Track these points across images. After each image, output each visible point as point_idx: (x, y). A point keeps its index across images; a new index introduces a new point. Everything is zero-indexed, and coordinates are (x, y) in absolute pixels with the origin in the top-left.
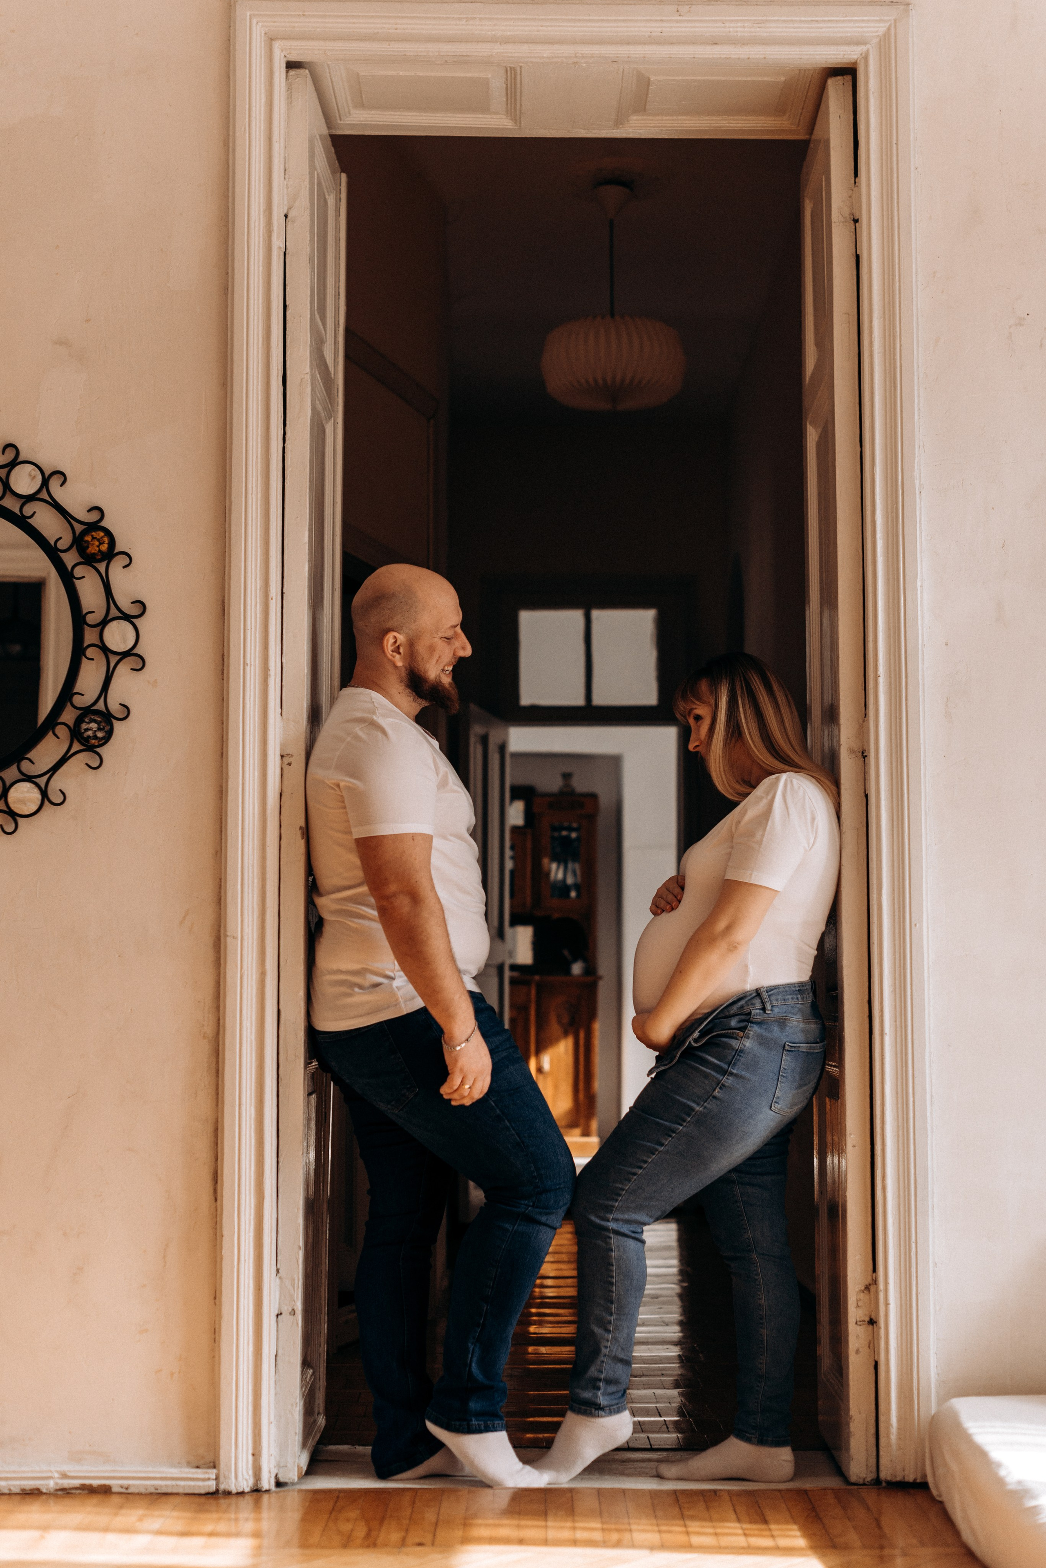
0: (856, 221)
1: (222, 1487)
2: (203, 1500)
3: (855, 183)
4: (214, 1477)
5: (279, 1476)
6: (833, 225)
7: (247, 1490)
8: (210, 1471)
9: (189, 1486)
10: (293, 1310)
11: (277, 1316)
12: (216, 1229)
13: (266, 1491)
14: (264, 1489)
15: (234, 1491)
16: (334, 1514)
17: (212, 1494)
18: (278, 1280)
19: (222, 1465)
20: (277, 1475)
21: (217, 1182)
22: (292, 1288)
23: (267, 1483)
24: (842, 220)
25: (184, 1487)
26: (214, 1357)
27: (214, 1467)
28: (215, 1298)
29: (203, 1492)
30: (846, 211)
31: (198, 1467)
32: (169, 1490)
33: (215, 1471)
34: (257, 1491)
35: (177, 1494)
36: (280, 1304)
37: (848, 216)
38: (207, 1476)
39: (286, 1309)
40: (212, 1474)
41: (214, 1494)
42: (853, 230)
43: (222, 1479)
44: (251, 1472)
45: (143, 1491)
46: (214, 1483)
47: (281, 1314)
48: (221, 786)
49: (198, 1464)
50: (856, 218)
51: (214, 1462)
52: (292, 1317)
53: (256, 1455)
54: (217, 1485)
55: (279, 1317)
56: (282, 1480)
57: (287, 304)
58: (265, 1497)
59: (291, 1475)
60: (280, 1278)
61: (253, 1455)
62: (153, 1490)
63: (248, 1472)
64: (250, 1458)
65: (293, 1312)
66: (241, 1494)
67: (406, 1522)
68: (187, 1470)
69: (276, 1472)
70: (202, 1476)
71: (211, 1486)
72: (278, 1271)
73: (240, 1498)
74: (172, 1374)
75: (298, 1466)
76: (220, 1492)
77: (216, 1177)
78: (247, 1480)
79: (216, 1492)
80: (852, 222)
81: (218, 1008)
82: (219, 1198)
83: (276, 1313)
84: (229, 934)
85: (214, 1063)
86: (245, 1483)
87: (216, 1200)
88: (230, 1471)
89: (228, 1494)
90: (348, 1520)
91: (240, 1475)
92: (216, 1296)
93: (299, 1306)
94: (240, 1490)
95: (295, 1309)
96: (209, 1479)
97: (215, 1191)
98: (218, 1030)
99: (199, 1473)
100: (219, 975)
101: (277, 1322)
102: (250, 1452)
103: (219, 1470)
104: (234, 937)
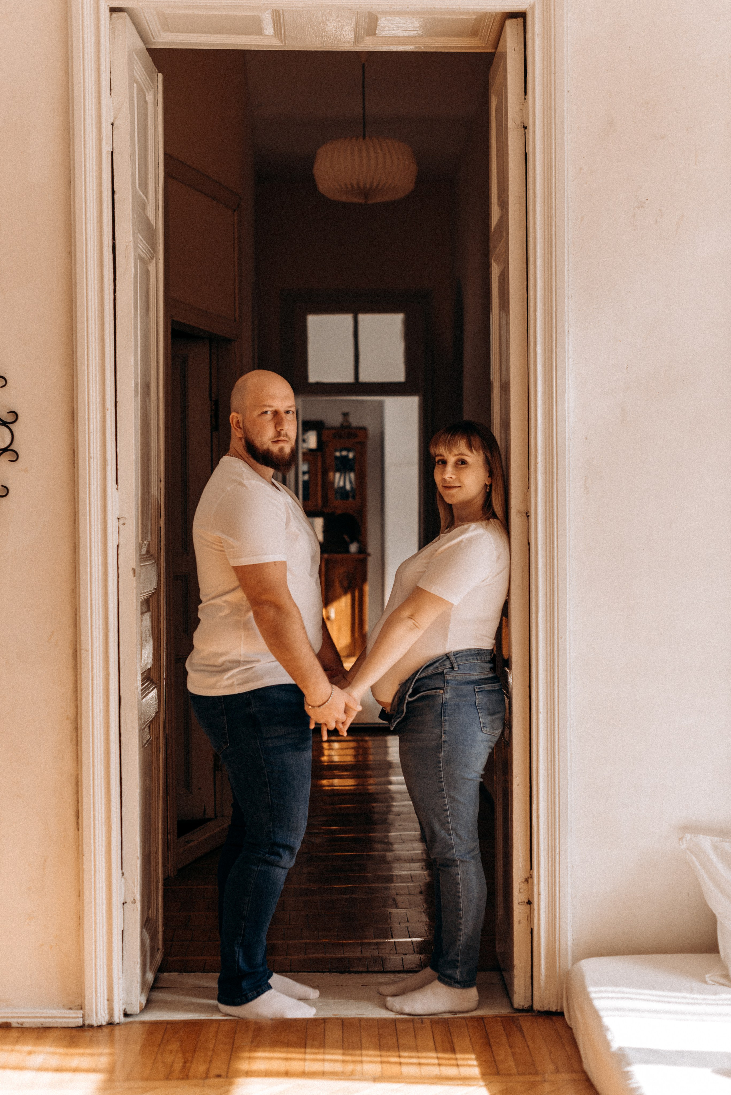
0: (525, 128)
1: (87, 1022)
2: (74, 1032)
3: (525, 99)
4: (81, 1016)
5: (127, 1010)
6: (509, 131)
7: (104, 1023)
8: (77, 1011)
9: (65, 1022)
10: (134, 899)
11: (123, 904)
12: (78, 849)
13: (118, 1023)
14: (116, 1023)
15: (95, 1025)
16: (162, 1046)
17: (80, 1027)
18: (123, 880)
19: (87, 1008)
20: (125, 1009)
21: (78, 818)
22: (133, 885)
23: (118, 1017)
24: (516, 127)
25: (61, 1023)
26: (79, 935)
27: (82, 1009)
28: (79, 896)
29: (73, 1025)
30: (518, 121)
31: (70, 1009)
32: (51, 1025)
33: (81, 1012)
34: (111, 1024)
35: (56, 1028)
36: (125, 896)
37: (519, 124)
38: (76, 1015)
39: (129, 900)
40: (80, 1014)
41: (81, 1027)
42: (523, 134)
43: (86, 1017)
44: (106, 1012)
45: (33, 1026)
46: (81, 1020)
47: (126, 902)
48: (75, 543)
49: (71, 1006)
50: (525, 126)
51: (81, 1005)
52: (133, 905)
53: (110, 1000)
54: (84, 1021)
55: (125, 904)
56: (129, 1012)
57: (115, 190)
58: (117, 1028)
59: (135, 1009)
60: (125, 878)
61: (108, 1000)
62: (40, 1025)
63: (105, 1013)
64: (106, 1002)
65: (134, 902)
66: (100, 1027)
67: (210, 1053)
68: (63, 1011)
69: (124, 1007)
70: (73, 1015)
71: (79, 1022)
72: (123, 874)
73: (100, 1030)
74: (51, 947)
75: (140, 1003)
76: (86, 1025)
77: (78, 815)
78: (104, 1017)
79: (84, 1025)
80: (523, 128)
81: (76, 699)
82: (80, 828)
83: (123, 902)
84: (82, 648)
85: (75, 736)
86: (103, 1019)
87: (78, 830)
88: (92, 1011)
89: (91, 1027)
90: (171, 1052)
91: (99, 1015)
92: (80, 895)
93: (138, 897)
94: (99, 1024)
95: (135, 898)
96: (78, 1017)
97: (78, 823)
98: (77, 713)
99: (71, 1013)
100: (76, 676)
101: (123, 908)
102: (106, 998)
103: (84, 1012)
104: (86, 650)
